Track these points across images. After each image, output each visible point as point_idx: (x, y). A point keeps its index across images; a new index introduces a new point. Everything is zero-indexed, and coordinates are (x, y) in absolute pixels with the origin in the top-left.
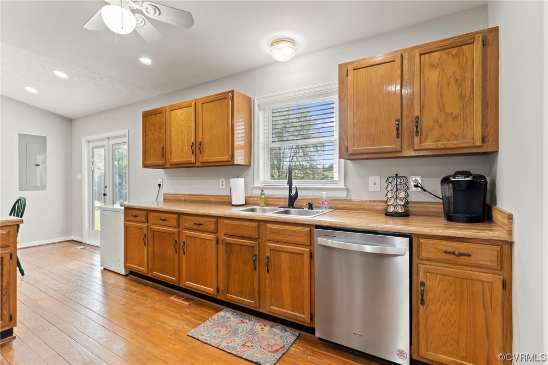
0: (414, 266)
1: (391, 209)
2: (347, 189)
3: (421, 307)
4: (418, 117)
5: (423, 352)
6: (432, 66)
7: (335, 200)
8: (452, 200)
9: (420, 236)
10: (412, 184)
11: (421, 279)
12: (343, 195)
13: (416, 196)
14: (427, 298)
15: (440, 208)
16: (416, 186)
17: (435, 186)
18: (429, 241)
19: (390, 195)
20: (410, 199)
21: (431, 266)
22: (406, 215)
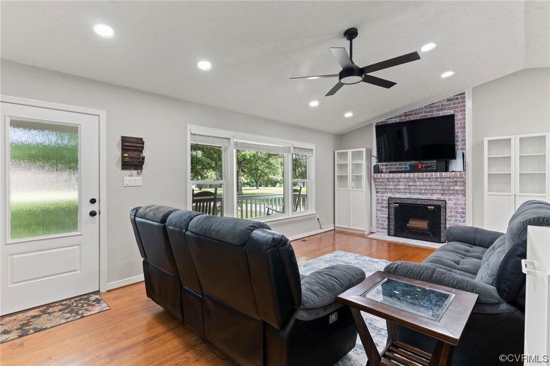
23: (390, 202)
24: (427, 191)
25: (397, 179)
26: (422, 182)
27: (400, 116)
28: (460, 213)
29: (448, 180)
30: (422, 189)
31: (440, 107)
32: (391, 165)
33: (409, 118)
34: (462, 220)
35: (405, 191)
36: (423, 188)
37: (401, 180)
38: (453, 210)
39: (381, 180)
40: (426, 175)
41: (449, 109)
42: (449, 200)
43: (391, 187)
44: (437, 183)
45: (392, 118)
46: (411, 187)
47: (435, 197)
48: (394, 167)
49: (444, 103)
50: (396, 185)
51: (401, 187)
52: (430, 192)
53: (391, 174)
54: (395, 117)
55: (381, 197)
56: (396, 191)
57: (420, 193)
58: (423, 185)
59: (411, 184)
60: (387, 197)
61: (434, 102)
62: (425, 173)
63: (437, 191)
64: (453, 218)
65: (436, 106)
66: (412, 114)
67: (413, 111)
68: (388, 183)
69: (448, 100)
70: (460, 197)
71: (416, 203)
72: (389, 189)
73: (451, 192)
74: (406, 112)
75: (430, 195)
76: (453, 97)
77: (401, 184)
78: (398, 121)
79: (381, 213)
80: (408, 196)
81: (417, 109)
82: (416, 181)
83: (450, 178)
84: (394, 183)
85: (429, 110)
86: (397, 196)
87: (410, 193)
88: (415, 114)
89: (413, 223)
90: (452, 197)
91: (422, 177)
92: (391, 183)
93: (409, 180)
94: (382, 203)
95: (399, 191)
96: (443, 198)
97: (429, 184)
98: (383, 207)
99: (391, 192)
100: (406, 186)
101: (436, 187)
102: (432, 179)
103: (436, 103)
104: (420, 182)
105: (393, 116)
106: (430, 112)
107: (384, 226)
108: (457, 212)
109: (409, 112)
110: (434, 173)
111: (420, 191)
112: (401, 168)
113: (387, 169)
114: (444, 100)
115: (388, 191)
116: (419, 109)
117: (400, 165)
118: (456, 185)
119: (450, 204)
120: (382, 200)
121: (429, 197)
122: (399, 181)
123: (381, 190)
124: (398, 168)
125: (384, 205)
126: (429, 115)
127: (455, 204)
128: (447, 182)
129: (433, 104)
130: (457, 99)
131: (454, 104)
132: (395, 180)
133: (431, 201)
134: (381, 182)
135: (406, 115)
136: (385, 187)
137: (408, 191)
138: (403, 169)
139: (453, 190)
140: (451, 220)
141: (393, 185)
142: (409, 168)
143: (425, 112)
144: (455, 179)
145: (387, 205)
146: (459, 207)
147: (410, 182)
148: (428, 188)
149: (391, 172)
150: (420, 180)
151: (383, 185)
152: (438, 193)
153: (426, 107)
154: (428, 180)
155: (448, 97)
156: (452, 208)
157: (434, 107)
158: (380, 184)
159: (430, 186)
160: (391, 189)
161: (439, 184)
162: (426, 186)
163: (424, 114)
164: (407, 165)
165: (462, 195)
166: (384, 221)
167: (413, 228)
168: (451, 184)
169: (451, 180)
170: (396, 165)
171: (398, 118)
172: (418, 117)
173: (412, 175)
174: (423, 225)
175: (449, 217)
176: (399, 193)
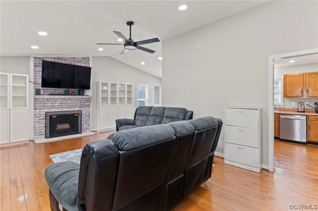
0: (307, 122)
1: (300, 110)
2: (284, 105)
3: (309, 130)
4: (308, 89)
5: (309, 139)
6: (312, 78)
7: (280, 108)
8: (317, 108)
9: (308, 115)
10: (305, 105)
11: (309, 124)
12: (283, 107)
13: (307, 107)
14: (310, 128)
15: (314, 110)
16: (307, 105)
17: (312, 105)
18: (311, 116)
19: (299, 107)
20: (305, 108)
21: (311, 122)
22: (304, 112)
23: (47, 115)
24: (72, 106)
25: (55, 99)
26: (71, 101)
27: (54, 58)
28: (88, 116)
29: (85, 100)
30: (69, 105)
31: (79, 61)
32: (48, 90)
33: (61, 61)
34: (89, 119)
35: (59, 107)
36: (71, 104)
37: (58, 100)
38: (85, 115)
39: (42, 100)
40: (74, 97)
41: (83, 63)
42: (83, 110)
43: (48, 105)
44: (79, 102)
45: (48, 58)
46: (64, 104)
47: (76, 109)
48: (50, 91)
49: (80, 59)
50: (53, 103)
51: (56, 104)
52: (74, 106)
53: (51, 96)
54: (51, 58)
55: (39, 112)
56: (52, 107)
57: (68, 108)
58: (71, 103)
59: (64, 102)
60: (44, 112)
61: (76, 57)
62: (74, 96)
63: (78, 106)
64: (85, 119)
65: (77, 60)
66: (63, 59)
67: (63, 58)
68: (47, 102)
69: (83, 58)
70: (88, 108)
71: (66, 114)
72: (46, 106)
73: (84, 106)
74: (59, 57)
75: (74, 108)
76: (84, 58)
77: (57, 102)
78: (53, 61)
79: (39, 124)
80: (60, 110)
81: (66, 58)
82: (67, 101)
83: (85, 99)
84: (52, 102)
85: (73, 60)
86: (52, 110)
87: (61, 108)
88: (65, 60)
89: (60, 127)
90: (84, 108)
91: (72, 98)
92: (50, 102)
93: (63, 100)
94: (40, 116)
95: (54, 107)
96: (80, 109)
97: (75, 102)
98: (41, 119)
99: (47, 108)
100: (60, 103)
101: (78, 104)
102: (77, 99)
103: (76, 58)
104: (70, 101)
105: (49, 57)
106: (73, 61)
107: (42, 133)
108: (86, 116)
109: (61, 57)
110: (79, 96)
111: (69, 107)
112: (55, 92)
113: (44, 92)
114: (80, 58)
115: (46, 107)
116: (67, 58)
117: (54, 90)
118: (88, 102)
119: (83, 112)
120: (40, 114)
121: (73, 109)
122: (56, 101)
123: (40, 107)
124: (53, 92)
125: (42, 118)
126: (73, 63)
127: (86, 112)
128: (84, 101)
129: (75, 58)
130: (86, 59)
131: (85, 61)
132: (54, 100)
133: (74, 112)
134: (41, 101)
135: (58, 59)
136: (44, 105)
137: (61, 107)
138: (57, 93)
139: (86, 105)
140: (84, 120)
141: (51, 103)
142: (64, 92)
143: (71, 61)
144: (88, 99)
145: (45, 118)
146: (87, 113)
147: (63, 101)
148: (74, 104)
149: (50, 95)
150: (70, 100)
151: (42, 104)
152: (77, 107)
153: (71, 58)
154: (74, 100)
155: (82, 57)
156: (84, 114)
157: (75, 60)
158: (40, 103)
159: (74, 103)
160: (48, 106)
161: (80, 102)
162: (73, 103)
163: (70, 62)
164: (62, 90)
165: (88, 107)
166: (42, 129)
167: (60, 130)
168: (86, 102)
169: (86, 100)
170: (51, 90)
171: (53, 59)
172: (67, 62)
173: (66, 97)
174: (67, 126)
175: (83, 119)
176: (54, 108)
